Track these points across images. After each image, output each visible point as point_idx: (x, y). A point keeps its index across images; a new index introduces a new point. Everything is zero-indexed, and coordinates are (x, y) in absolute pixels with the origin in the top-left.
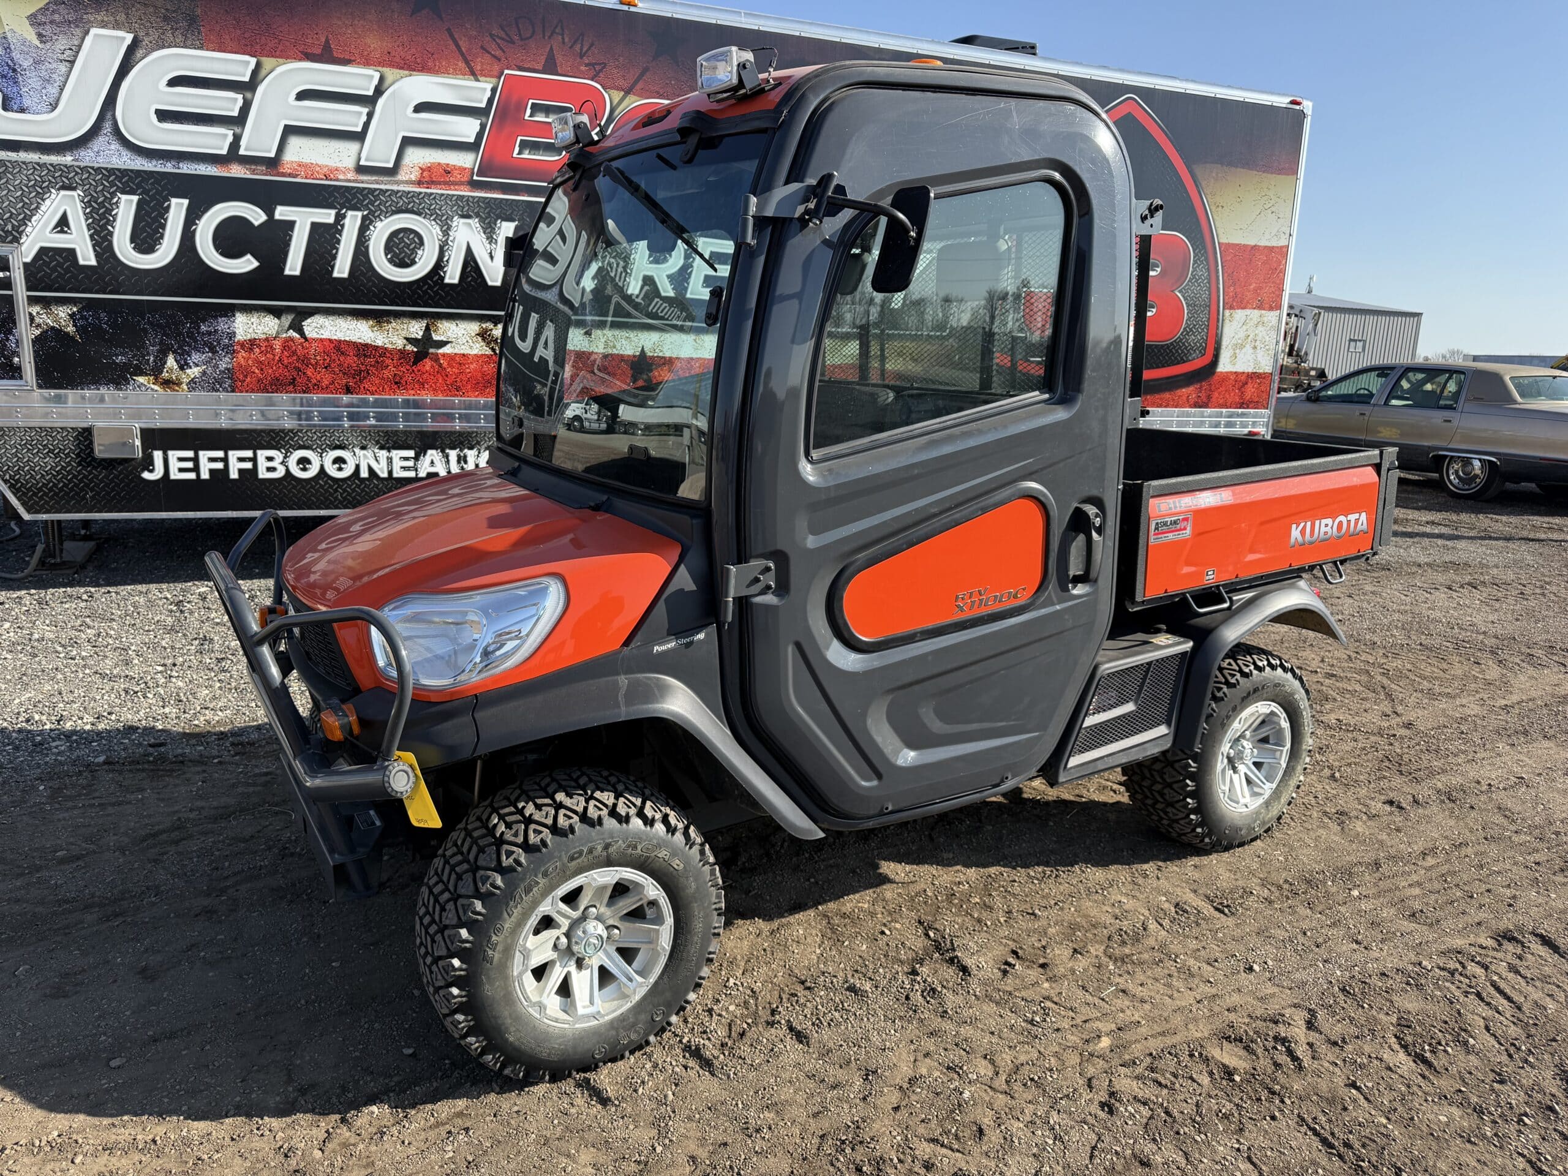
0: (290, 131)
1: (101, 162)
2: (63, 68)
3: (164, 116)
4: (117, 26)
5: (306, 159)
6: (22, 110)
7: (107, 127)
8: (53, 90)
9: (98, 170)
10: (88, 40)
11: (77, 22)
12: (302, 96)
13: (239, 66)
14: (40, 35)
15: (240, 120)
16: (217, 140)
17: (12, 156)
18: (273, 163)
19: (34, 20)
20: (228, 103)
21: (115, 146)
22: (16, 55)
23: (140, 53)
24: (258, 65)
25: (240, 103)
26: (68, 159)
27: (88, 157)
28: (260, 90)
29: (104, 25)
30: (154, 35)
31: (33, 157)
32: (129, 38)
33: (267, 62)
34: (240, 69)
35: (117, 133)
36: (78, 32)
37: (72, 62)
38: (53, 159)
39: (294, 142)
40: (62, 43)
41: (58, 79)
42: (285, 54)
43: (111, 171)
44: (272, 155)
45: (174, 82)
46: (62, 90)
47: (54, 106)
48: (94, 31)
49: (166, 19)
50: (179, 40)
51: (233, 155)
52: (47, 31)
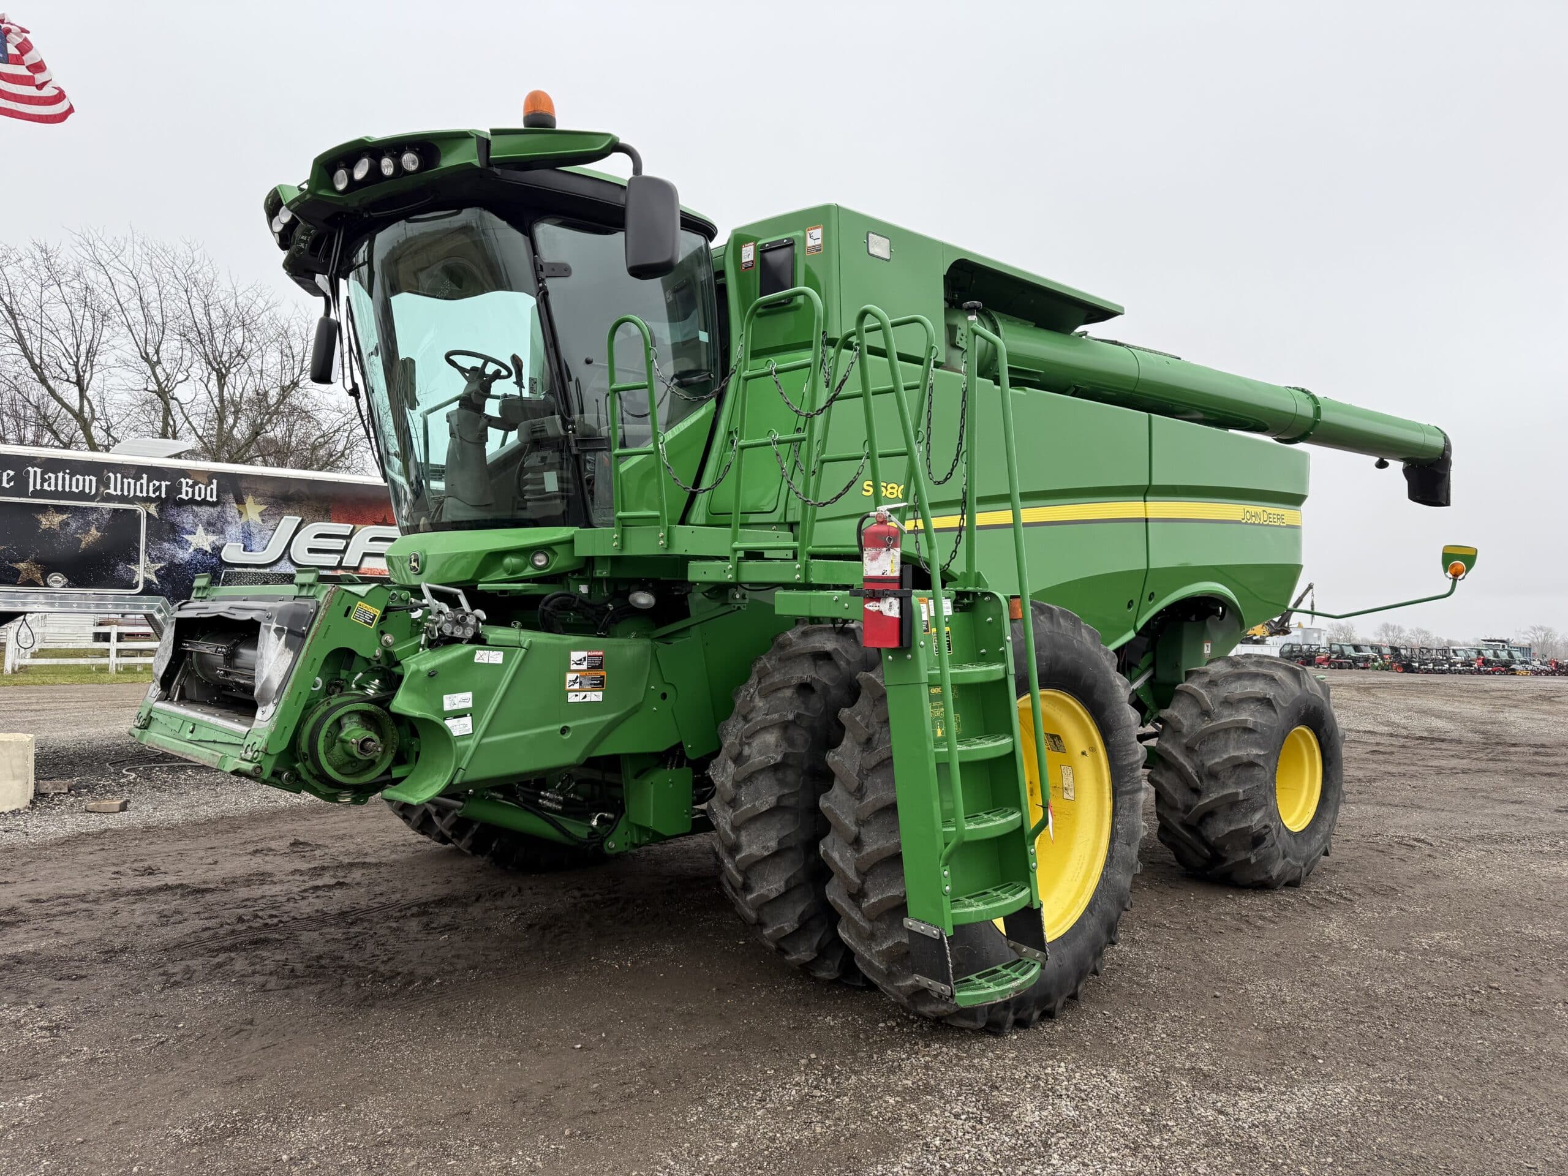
0: (365, 555)
1: (282, 571)
2: (270, 533)
3: (311, 551)
4: (295, 515)
5: (371, 567)
6: (251, 551)
7: (286, 556)
8: (265, 542)
9: (280, 575)
10: (283, 521)
11: (278, 514)
12: (372, 540)
13: (345, 528)
14: (263, 520)
15: (344, 551)
16: (332, 560)
17: (245, 570)
18: (356, 569)
19: (261, 514)
20: (339, 544)
21: (289, 564)
22: (252, 528)
23: (303, 525)
24: (354, 528)
25: (345, 543)
26: (268, 570)
27: (276, 569)
28: (354, 538)
29: (290, 514)
30: (311, 517)
31: (253, 570)
32: (300, 519)
33: (358, 526)
34: (346, 530)
35: (290, 559)
36: (279, 518)
37: (275, 530)
38: (262, 571)
39: (367, 559)
40: (272, 523)
41: (268, 537)
42: (365, 522)
43: (285, 575)
44: (357, 565)
45: (316, 537)
46: (269, 541)
47: (264, 549)
48: (285, 517)
49: (316, 510)
50: (321, 518)
51: (339, 566)
52: (266, 517)
